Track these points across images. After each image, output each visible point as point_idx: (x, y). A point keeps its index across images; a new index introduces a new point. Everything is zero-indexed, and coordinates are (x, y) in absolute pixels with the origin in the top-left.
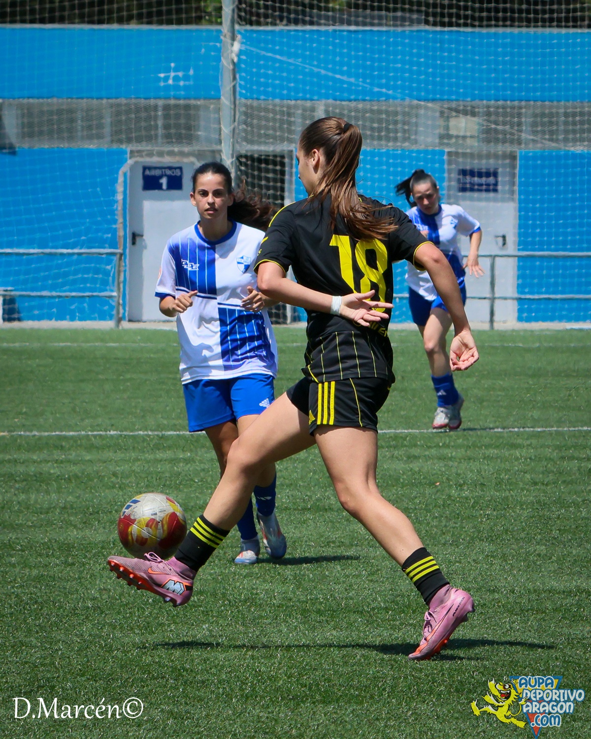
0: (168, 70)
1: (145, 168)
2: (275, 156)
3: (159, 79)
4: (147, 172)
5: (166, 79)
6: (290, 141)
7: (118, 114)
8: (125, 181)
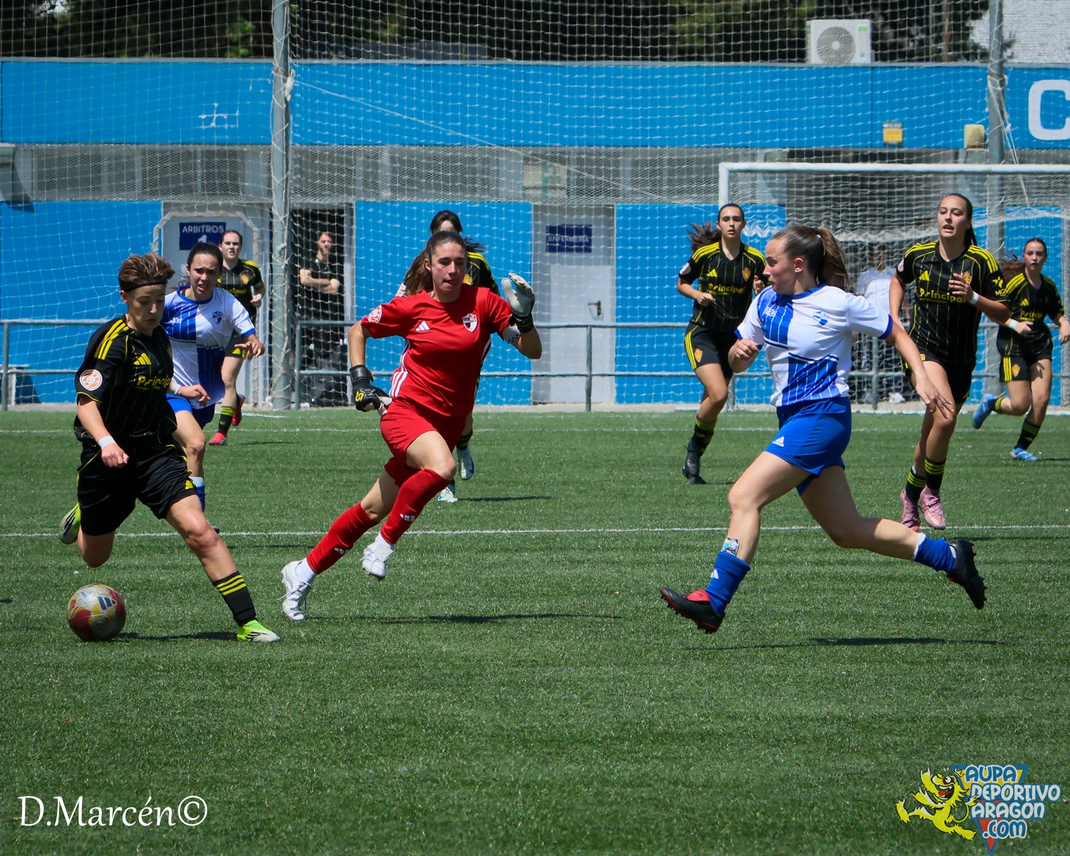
0: (210, 110)
1: (182, 225)
2: (332, 211)
3: (199, 122)
4: (185, 229)
5: (208, 121)
6: (349, 193)
7: (152, 162)
8: (159, 240)
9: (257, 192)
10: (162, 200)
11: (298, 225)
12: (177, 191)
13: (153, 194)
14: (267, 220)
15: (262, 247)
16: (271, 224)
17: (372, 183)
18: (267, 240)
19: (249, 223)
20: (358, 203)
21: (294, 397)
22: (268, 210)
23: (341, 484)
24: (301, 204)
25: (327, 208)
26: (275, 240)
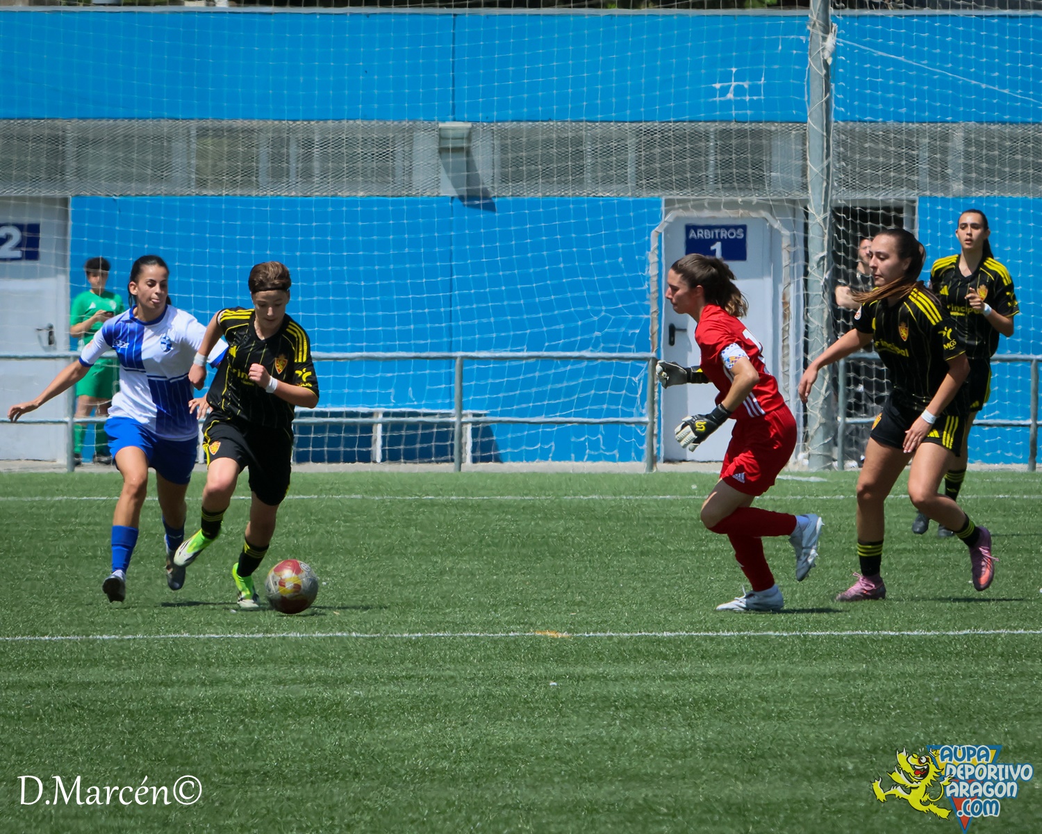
0: (726, 77)
1: (688, 228)
2: (887, 209)
3: (713, 92)
4: (692, 234)
5: (724, 91)
6: (912, 185)
7: (650, 145)
8: (659, 248)
9: (788, 185)
10: (662, 196)
11: (842, 228)
12: (682, 185)
13: (654, 187)
14: (801, 220)
15: (794, 257)
16: (806, 226)
17: (939, 174)
18: (800, 247)
19: (777, 225)
20: (923, 199)
21: (836, 452)
22: (802, 208)
23: (900, 567)
24: (847, 201)
25: (881, 205)
26: (811, 250)
